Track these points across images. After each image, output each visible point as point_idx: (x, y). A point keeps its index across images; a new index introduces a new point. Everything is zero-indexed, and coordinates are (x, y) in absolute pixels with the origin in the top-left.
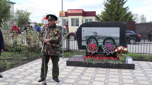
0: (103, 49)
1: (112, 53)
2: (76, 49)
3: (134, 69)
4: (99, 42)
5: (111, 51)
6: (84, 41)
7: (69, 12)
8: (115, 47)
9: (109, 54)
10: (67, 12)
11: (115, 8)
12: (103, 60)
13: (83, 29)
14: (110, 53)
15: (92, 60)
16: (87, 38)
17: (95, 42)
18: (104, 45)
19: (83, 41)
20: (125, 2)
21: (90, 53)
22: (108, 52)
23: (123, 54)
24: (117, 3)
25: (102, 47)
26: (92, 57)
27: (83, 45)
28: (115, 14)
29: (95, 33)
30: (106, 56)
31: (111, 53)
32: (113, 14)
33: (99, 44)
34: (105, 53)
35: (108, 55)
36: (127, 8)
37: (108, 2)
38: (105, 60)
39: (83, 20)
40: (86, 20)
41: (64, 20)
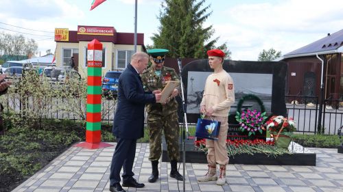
0: (238, 123)
1: (261, 132)
3: (315, 165)
5: (257, 127)
6: (192, 102)
7: (82, 32)
8: (265, 118)
9: (254, 133)
10: (76, 32)
11: (185, 28)
13: (190, 74)
14: (256, 130)
16: (198, 97)
18: (241, 113)
19: (189, 103)
20: (207, 17)
22: (252, 128)
23: (286, 134)
25: (236, 117)
27: (189, 111)
28: (184, 41)
31: (258, 131)
32: (181, 41)
34: (246, 129)
35: (252, 134)
36: (208, 29)
37: (168, 15)
38: (249, 148)
39: (113, 53)
40: (119, 52)
41: (65, 50)
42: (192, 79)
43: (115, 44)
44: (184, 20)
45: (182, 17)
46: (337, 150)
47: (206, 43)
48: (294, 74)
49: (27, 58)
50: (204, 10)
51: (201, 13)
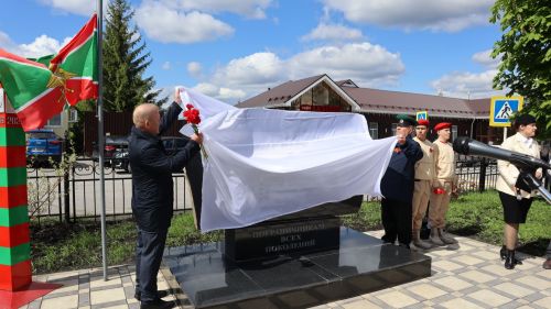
20: (145, 65)
47: (145, 96)
50: (143, 58)
51: (139, 61)
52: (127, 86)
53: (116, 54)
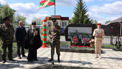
0: (81, 41)
2: (64, 41)
4: (79, 36)
7: (52, 17)
8: (89, 40)
10: (51, 17)
11: (80, 15)
12: (82, 48)
13: (69, 28)
14: (86, 43)
15: (76, 48)
16: (71, 34)
17: (77, 36)
18: (82, 38)
19: (68, 36)
20: (87, 12)
21: (74, 44)
22: (85, 43)
24: (81, 12)
26: (75, 46)
27: (68, 38)
29: (76, 31)
30: (84, 45)
32: (80, 19)
33: (79, 38)
34: (83, 43)
36: (88, 15)
37: (76, 12)
38: (83, 48)
39: (60, 23)
40: (62, 22)
41: (48, 22)
42: (69, 29)
43: (61, 20)
44: (80, 13)
45: (80, 12)
46: (112, 49)
48: (112, 28)
49: (42, 24)
50: (86, 10)
52: (82, 17)
53: (80, 9)
